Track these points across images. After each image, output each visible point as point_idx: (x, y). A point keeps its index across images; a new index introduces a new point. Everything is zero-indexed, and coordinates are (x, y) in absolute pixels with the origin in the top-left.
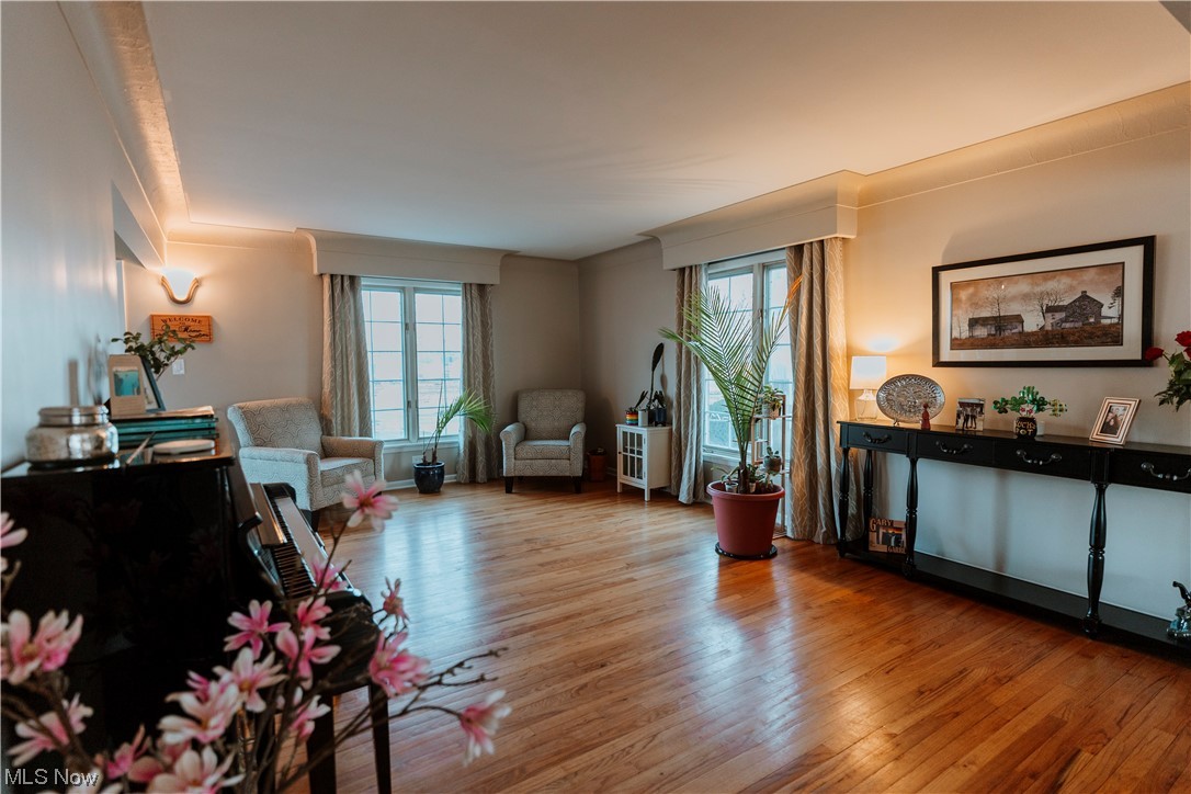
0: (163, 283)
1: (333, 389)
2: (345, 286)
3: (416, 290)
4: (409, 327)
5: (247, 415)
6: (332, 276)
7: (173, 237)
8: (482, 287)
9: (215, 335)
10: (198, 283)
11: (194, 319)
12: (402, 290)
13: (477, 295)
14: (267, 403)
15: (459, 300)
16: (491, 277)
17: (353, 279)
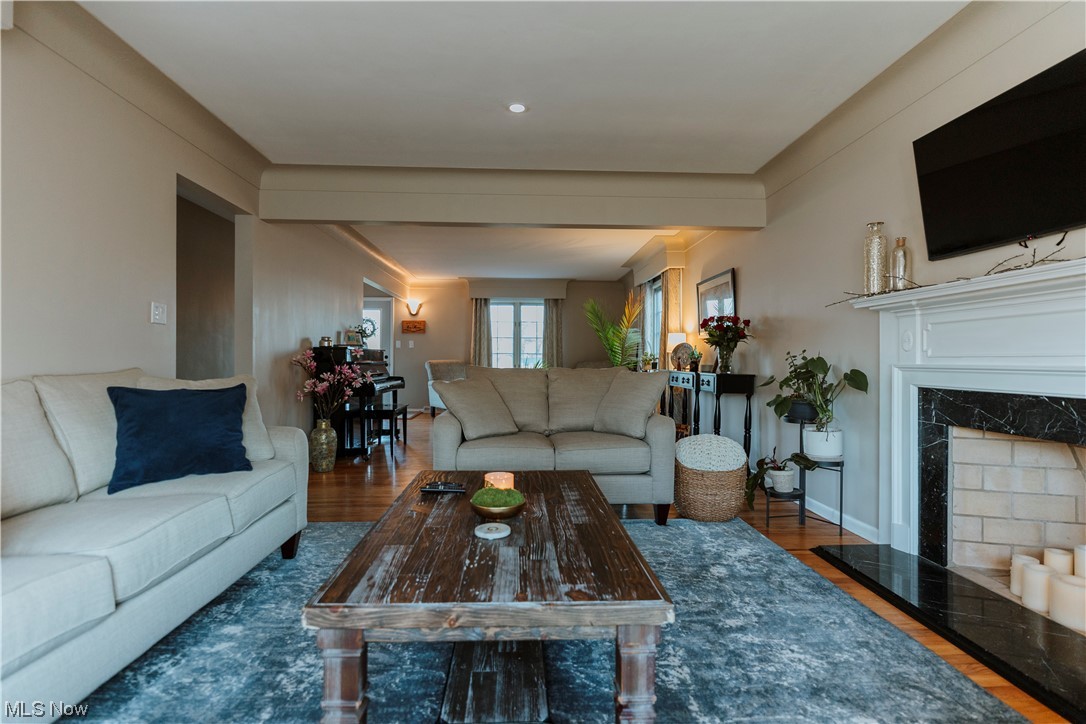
0: (408, 306)
1: (475, 356)
2: (481, 304)
3: (521, 304)
4: (517, 324)
5: (432, 366)
6: (476, 300)
7: (412, 286)
8: (556, 300)
9: (427, 330)
10: (421, 306)
11: (418, 322)
12: (514, 304)
13: (553, 305)
14: (442, 361)
15: (543, 307)
16: (561, 294)
17: (486, 300)
